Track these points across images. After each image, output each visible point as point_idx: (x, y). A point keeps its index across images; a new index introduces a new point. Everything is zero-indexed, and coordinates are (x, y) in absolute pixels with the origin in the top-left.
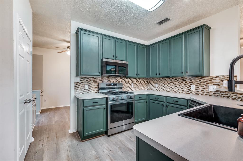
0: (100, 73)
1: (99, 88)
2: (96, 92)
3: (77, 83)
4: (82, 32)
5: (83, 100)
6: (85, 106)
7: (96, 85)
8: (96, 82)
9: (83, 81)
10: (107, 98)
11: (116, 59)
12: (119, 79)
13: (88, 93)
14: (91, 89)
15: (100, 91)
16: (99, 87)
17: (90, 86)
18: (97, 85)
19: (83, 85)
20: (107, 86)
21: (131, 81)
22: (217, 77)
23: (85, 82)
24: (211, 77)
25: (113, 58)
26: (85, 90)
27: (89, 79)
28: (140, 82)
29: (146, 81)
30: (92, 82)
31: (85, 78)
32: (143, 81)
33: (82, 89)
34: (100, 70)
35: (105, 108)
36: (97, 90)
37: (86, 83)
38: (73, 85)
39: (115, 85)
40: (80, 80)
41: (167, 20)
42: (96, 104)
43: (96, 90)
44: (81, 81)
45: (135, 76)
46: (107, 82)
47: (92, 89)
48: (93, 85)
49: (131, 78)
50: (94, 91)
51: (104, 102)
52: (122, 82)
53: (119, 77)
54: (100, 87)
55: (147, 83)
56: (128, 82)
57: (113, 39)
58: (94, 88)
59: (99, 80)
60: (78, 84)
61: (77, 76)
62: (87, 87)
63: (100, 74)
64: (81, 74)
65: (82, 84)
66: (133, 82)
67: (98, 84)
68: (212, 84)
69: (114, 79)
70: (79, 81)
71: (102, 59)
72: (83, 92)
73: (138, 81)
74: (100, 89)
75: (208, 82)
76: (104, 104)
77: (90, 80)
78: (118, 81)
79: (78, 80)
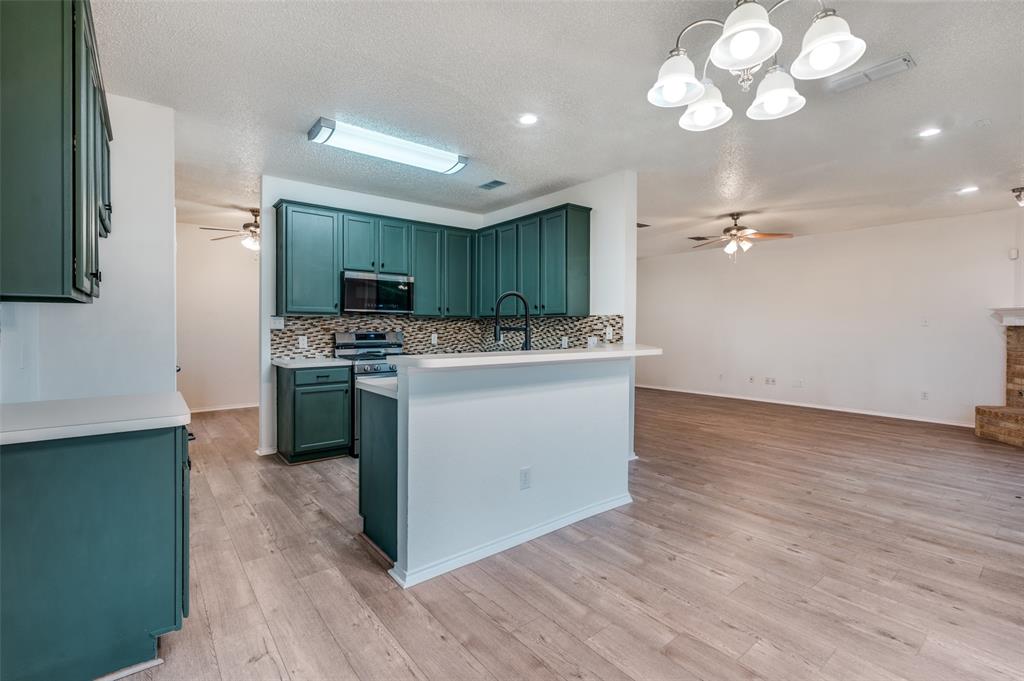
0: (336, 306)
1: (336, 347)
2: (327, 356)
3: (277, 332)
4: (291, 208)
5: (294, 371)
6: (297, 383)
7: (327, 337)
8: (328, 330)
9: (293, 328)
10: (352, 367)
11: (381, 270)
12: (395, 321)
13: (307, 357)
14: (315, 347)
15: (339, 352)
16: (335, 343)
17: (312, 339)
18: (330, 337)
19: (294, 337)
20: (357, 339)
21: (430, 327)
22: (599, 318)
23: (298, 329)
24: (591, 319)
25: (372, 269)
26: (299, 351)
27: (309, 321)
28: (460, 329)
29: (477, 327)
30: (317, 329)
31: (298, 318)
32: (468, 326)
33: (291, 347)
34: (337, 301)
35: (347, 391)
36: (330, 350)
37: (302, 332)
38: (267, 337)
39: (382, 337)
40: (286, 326)
41: (497, 183)
42: (324, 380)
43: (327, 350)
44: (288, 328)
45: (437, 313)
46: (359, 328)
47: (317, 349)
48: (320, 337)
49: (430, 319)
50: (322, 352)
51: (346, 376)
52: (403, 329)
53: (392, 317)
54: (338, 341)
55: (479, 331)
56: (420, 329)
57: (372, 220)
58: (322, 345)
59: (339, 324)
60: (280, 335)
61: (278, 314)
62: (303, 342)
63: (337, 310)
64: (289, 310)
65: (289, 334)
66: (437, 329)
67: (334, 334)
68: (592, 334)
69: (379, 321)
70: (282, 327)
71: (342, 274)
72: (294, 356)
73: (452, 327)
74: (338, 348)
75: (588, 328)
76: (346, 382)
77: (311, 324)
78: (389, 328)
79: (280, 323)
